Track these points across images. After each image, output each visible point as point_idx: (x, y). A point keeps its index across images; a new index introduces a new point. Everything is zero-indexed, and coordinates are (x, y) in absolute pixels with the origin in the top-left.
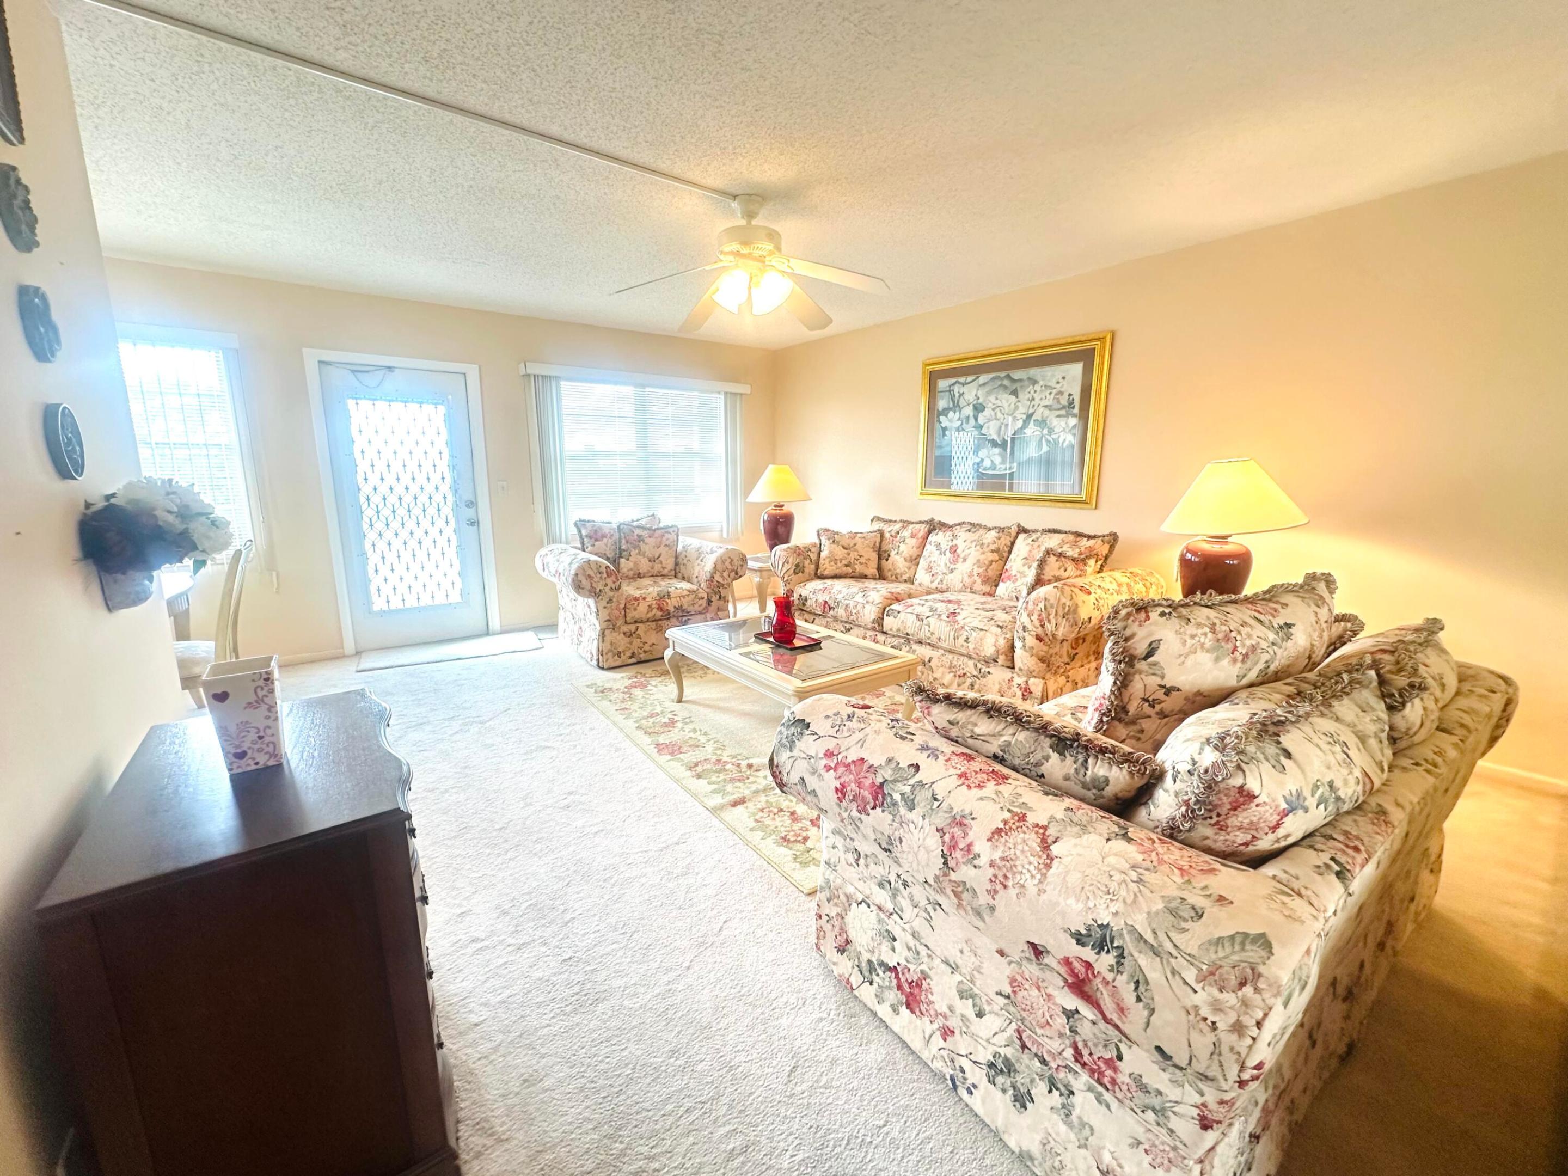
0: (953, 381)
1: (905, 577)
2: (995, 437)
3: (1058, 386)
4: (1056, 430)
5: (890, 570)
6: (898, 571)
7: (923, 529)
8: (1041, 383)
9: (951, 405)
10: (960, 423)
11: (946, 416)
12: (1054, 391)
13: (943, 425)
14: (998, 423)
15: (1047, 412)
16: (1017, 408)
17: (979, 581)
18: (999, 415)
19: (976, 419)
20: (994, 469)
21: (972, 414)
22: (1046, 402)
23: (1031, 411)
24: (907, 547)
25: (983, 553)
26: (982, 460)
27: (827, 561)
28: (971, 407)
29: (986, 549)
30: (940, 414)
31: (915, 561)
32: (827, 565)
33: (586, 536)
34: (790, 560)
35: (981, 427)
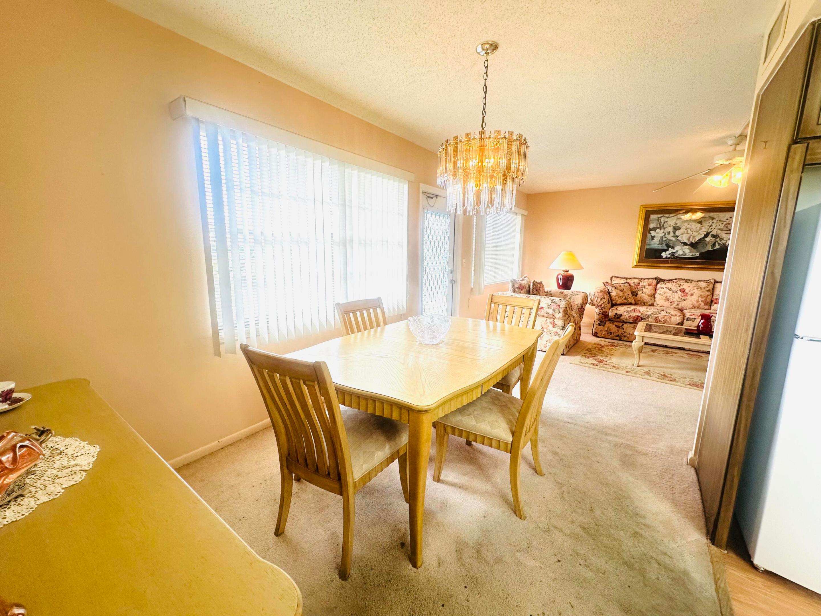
0: (660, 216)
1: (650, 303)
2: (686, 241)
3: (727, 221)
4: (725, 239)
5: (639, 301)
6: (645, 301)
7: (655, 282)
8: (717, 219)
9: (658, 226)
10: (664, 234)
11: (655, 231)
12: (725, 223)
13: (653, 235)
14: (688, 236)
15: (719, 231)
16: (701, 229)
17: (703, 304)
18: (689, 231)
19: (674, 233)
20: (685, 255)
21: (672, 231)
22: (720, 227)
23: (710, 231)
24: (649, 290)
25: (703, 292)
26: (677, 251)
27: (617, 297)
28: (672, 228)
29: (703, 290)
30: (650, 230)
31: (653, 296)
32: (617, 299)
33: (517, 288)
34: (605, 297)
35: (678, 237)
